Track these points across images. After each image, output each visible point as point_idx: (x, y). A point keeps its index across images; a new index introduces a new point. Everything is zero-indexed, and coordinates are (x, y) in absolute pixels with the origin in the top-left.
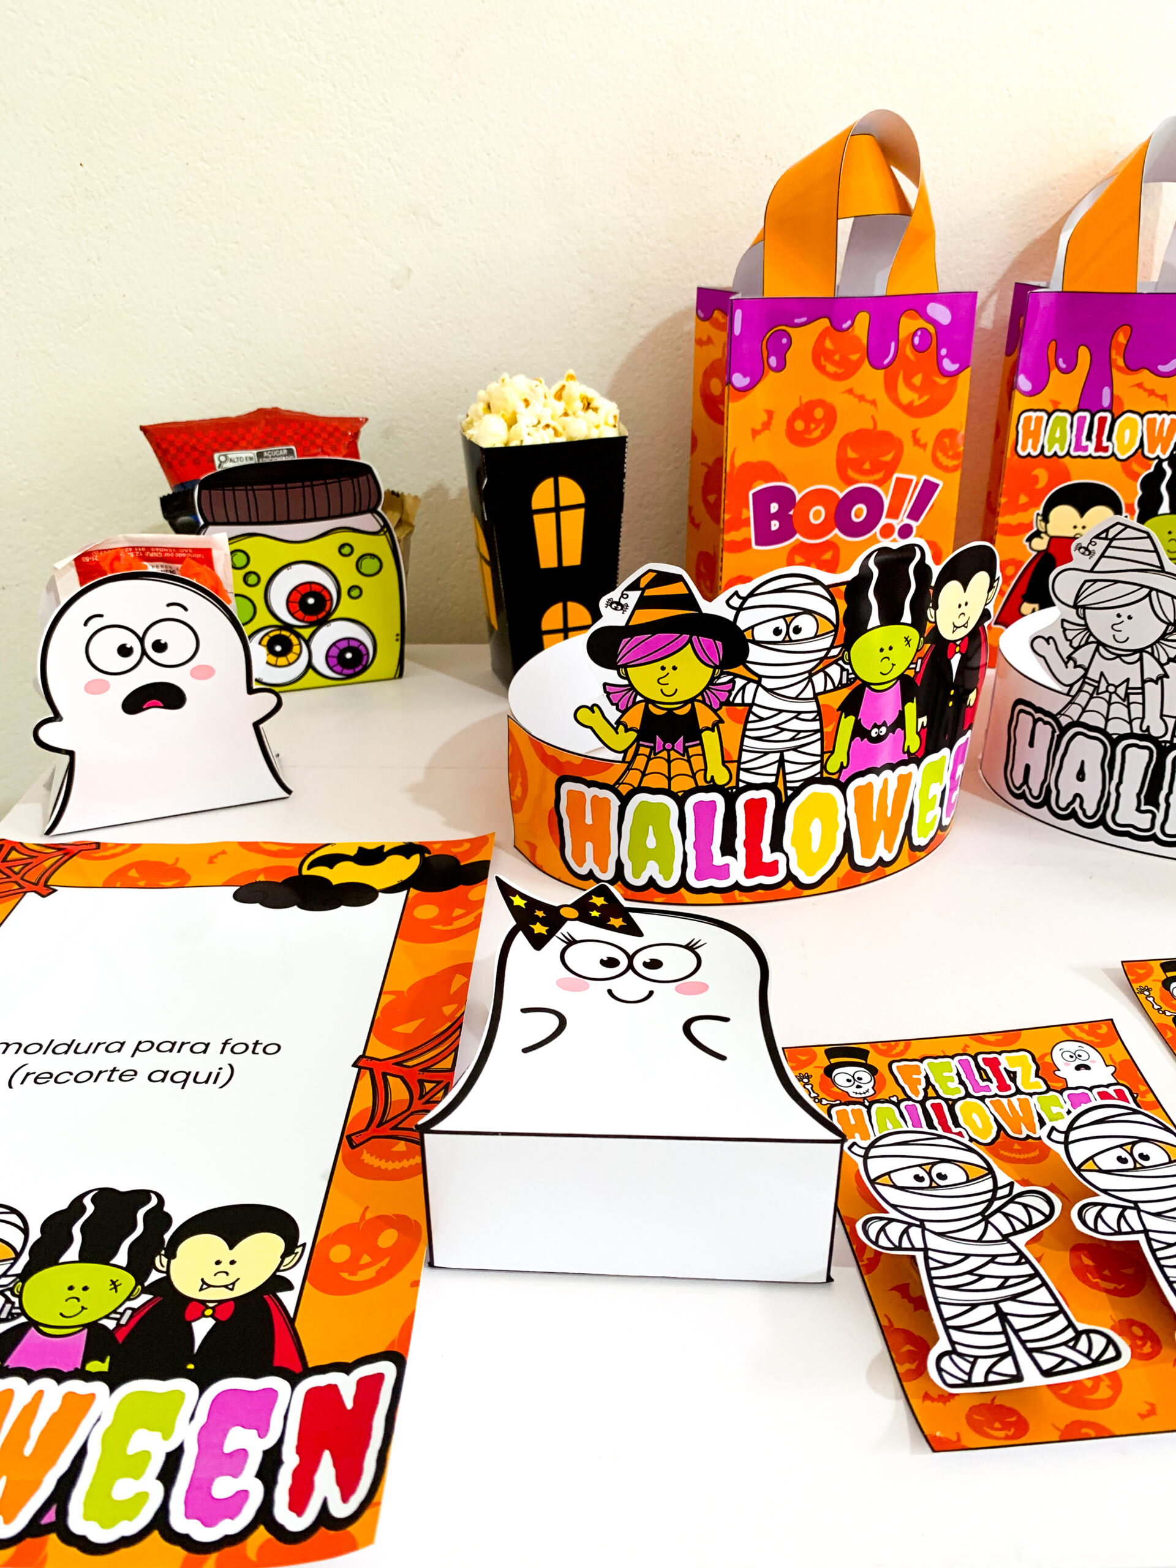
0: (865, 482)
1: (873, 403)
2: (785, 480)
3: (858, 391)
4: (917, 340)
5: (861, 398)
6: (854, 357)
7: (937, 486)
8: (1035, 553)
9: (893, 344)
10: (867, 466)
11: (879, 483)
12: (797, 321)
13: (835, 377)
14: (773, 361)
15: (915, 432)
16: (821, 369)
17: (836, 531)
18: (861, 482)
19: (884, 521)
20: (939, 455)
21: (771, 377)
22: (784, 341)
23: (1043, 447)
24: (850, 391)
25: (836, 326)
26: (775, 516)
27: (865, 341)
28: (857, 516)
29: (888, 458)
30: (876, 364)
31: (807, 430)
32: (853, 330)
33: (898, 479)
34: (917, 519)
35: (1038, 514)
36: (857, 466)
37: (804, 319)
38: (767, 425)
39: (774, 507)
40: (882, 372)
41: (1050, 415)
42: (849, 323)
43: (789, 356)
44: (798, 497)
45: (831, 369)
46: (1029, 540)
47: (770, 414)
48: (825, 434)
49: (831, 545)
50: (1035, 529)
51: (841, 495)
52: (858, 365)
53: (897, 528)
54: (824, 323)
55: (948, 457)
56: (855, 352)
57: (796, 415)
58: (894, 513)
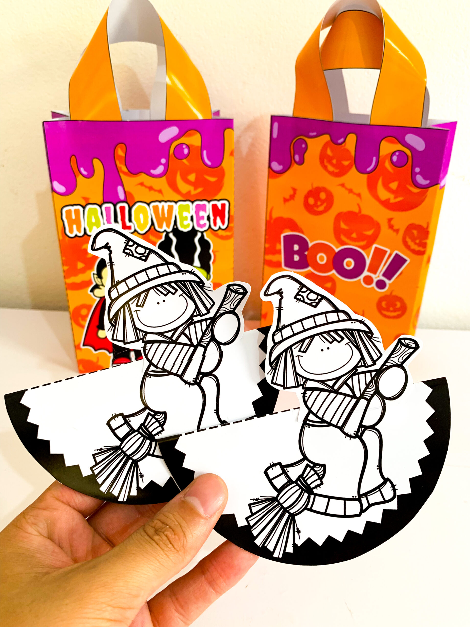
0: (353, 245)
1: (359, 195)
2: (302, 232)
3: (348, 186)
4: (395, 158)
5: (351, 191)
6: (346, 163)
7: (405, 261)
8: (98, 299)
9: (374, 159)
10: (354, 235)
11: (364, 248)
12: (311, 134)
13: (332, 174)
14: (297, 158)
15: (390, 220)
16: (325, 168)
17: (334, 272)
18: (350, 245)
19: (366, 273)
20: (408, 240)
21: (295, 167)
22: (303, 146)
23: (85, 229)
24: (343, 185)
25: (334, 140)
26: (297, 253)
27: (353, 153)
28: (348, 265)
29: (370, 233)
30: (361, 170)
31: (315, 205)
32: (345, 145)
33: (376, 248)
34: (390, 279)
35: (94, 274)
36: (348, 234)
37: (315, 134)
38: (292, 197)
39: (296, 247)
40: (366, 176)
41: (84, 207)
42: (342, 140)
43: (306, 155)
44: (310, 245)
45: (331, 168)
46: (92, 291)
47: (295, 190)
48: (327, 209)
49: (330, 279)
50: (94, 284)
51: (337, 250)
52: (348, 168)
53: (375, 280)
54: (326, 138)
55: (416, 244)
56: (346, 160)
57: (310, 194)
58: (374, 270)
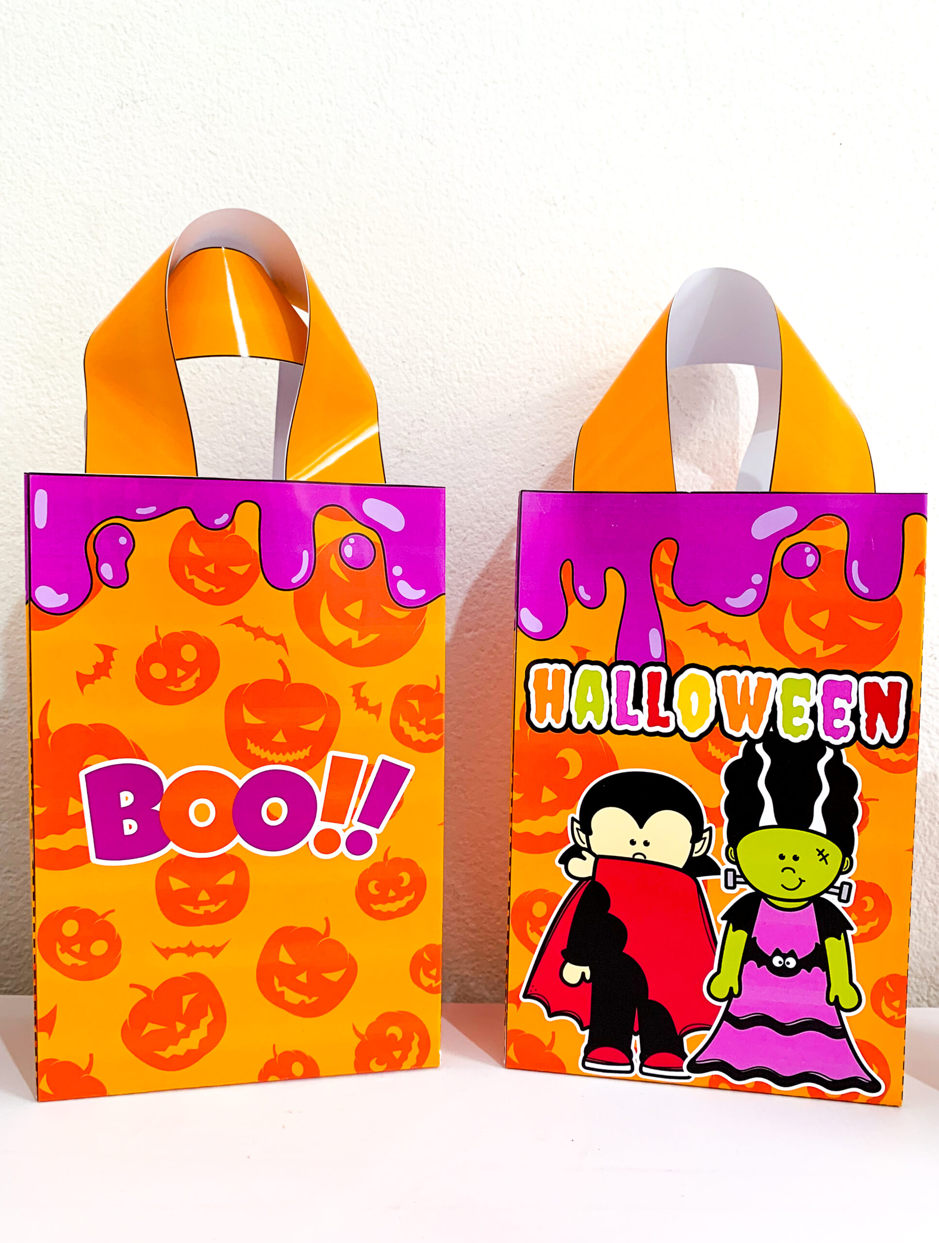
0: (280, 763)
1: (280, 640)
2: (142, 756)
4: (348, 552)
5: (258, 632)
6: (239, 570)
7: (406, 771)
9: (305, 554)
10: (280, 738)
11: (305, 765)
12: (139, 511)
13: (207, 598)
14: (107, 571)
15: (357, 688)
16: (187, 586)
17: (238, 839)
18: (273, 763)
19: (319, 825)
20: (404, 723)
21: (105, 595)
22: (123, 541)
24: (238, 621)
25: (204, 520)
26: (129, 813)
27: (255, 545)
28: (271, 817)
29: (315, 726)
30: (279, 582)
31: (172, 678)
32: (234, 529)
33: (336, 759)
34: (376, 824)
35: (573, 820)
36: (263, 737)
37: (152, 509)
38: (102, 669)
39: (126, 799)
40: (290, 595)
41: (574, 668)
42: (225, 517)
43: (132, 564)
44: (166, 783)
45: (202, 586)
46: (564, 859)
47: (107, 651)
48: (201, 687)
49: (232, 862)
50: (571, 844)
51: (240, 783)
52: (246, 583)
53: (344, 837)
54: (183, 517)
55: (420, 728)
56: (239, 562)
57: (150, 655)
58: (336, 813)
